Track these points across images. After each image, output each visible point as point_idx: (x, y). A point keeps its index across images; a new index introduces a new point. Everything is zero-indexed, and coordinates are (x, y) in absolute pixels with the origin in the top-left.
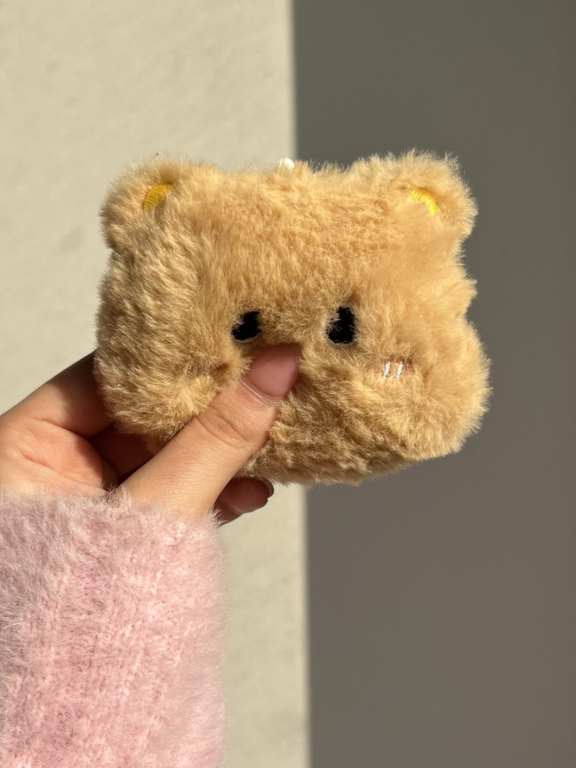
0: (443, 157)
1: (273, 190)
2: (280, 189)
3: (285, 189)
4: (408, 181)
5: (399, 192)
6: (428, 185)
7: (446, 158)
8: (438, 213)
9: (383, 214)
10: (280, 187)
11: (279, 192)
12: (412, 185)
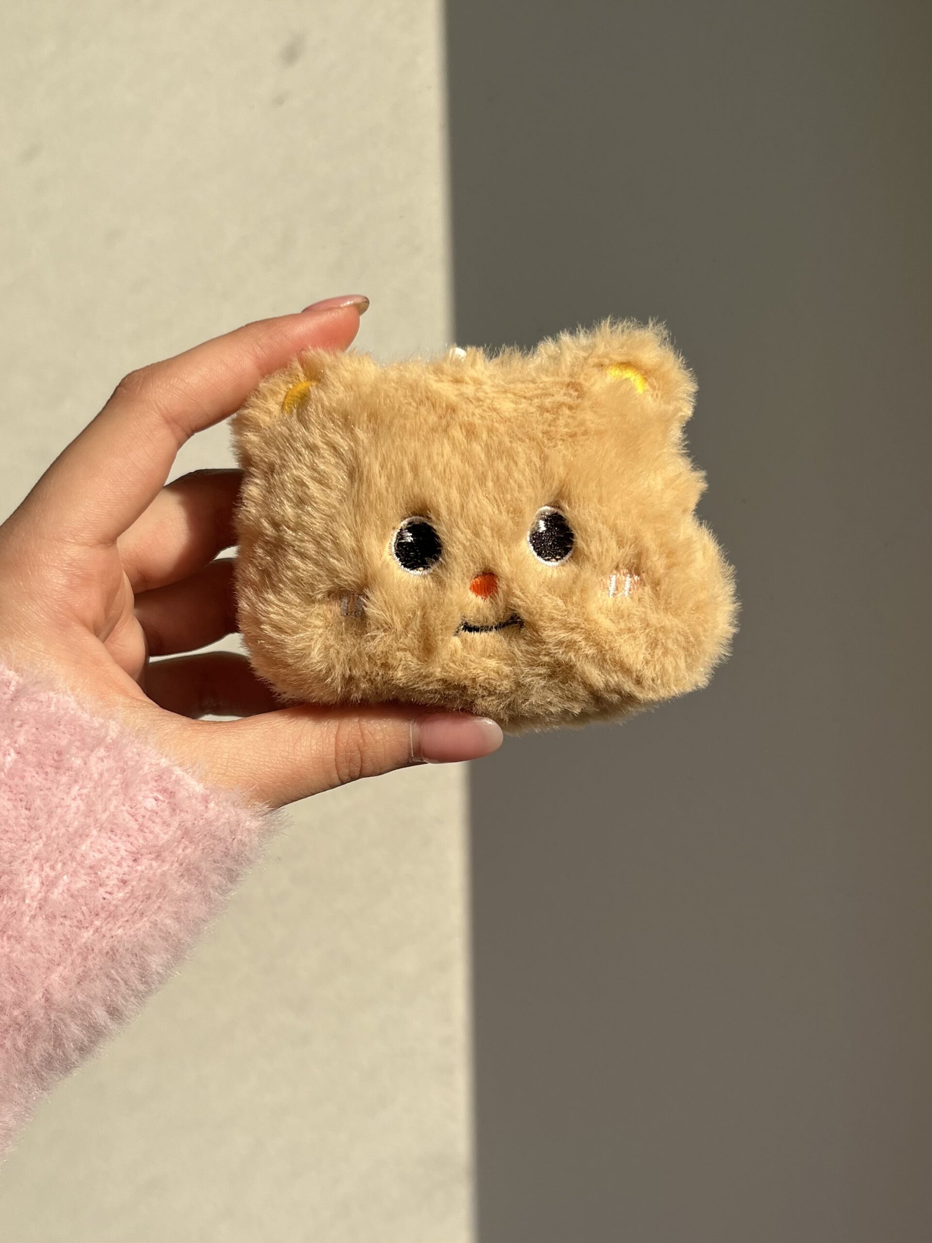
0: (646, 323)
1: (442, 381)
2: (452, 381)
3: (457, 381)
4: (606, 355)
5: (595, 371)
6: (631, 358)
7: (651, 325)
8: (648, 391)
9: (578, 397)
10: (451, 379)
11: (451, 384)
12: (611, 360)
